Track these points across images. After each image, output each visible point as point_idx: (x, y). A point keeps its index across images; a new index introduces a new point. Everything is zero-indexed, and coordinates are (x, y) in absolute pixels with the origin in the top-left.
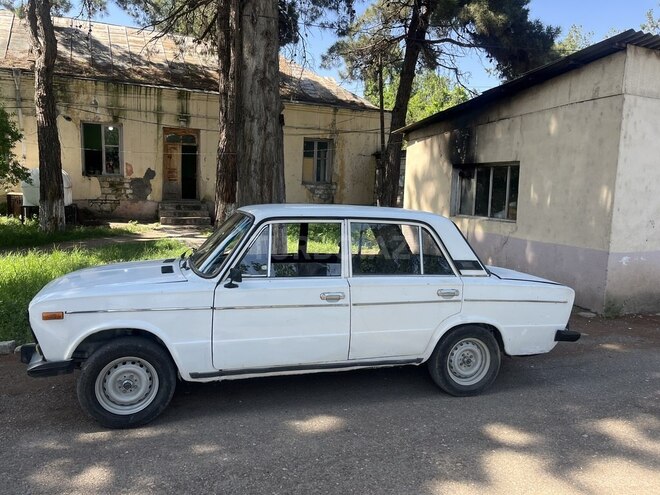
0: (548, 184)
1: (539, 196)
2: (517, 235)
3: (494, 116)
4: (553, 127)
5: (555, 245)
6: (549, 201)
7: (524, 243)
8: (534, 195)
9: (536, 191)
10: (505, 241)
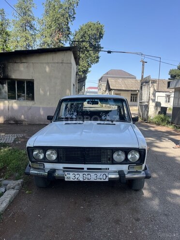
0: (47, 88)
1: (44, 92)
2: (35, 106)
3: (18, 61)
4: (47, 69)
5: (52, 108)
6: (48, 93)
7: (39, 108)
8: (41, 92)
9: (42, 90)
10: (30, 108)
